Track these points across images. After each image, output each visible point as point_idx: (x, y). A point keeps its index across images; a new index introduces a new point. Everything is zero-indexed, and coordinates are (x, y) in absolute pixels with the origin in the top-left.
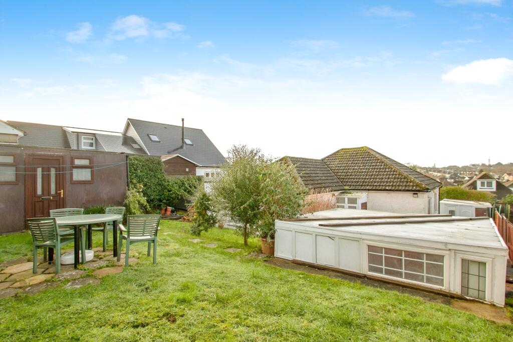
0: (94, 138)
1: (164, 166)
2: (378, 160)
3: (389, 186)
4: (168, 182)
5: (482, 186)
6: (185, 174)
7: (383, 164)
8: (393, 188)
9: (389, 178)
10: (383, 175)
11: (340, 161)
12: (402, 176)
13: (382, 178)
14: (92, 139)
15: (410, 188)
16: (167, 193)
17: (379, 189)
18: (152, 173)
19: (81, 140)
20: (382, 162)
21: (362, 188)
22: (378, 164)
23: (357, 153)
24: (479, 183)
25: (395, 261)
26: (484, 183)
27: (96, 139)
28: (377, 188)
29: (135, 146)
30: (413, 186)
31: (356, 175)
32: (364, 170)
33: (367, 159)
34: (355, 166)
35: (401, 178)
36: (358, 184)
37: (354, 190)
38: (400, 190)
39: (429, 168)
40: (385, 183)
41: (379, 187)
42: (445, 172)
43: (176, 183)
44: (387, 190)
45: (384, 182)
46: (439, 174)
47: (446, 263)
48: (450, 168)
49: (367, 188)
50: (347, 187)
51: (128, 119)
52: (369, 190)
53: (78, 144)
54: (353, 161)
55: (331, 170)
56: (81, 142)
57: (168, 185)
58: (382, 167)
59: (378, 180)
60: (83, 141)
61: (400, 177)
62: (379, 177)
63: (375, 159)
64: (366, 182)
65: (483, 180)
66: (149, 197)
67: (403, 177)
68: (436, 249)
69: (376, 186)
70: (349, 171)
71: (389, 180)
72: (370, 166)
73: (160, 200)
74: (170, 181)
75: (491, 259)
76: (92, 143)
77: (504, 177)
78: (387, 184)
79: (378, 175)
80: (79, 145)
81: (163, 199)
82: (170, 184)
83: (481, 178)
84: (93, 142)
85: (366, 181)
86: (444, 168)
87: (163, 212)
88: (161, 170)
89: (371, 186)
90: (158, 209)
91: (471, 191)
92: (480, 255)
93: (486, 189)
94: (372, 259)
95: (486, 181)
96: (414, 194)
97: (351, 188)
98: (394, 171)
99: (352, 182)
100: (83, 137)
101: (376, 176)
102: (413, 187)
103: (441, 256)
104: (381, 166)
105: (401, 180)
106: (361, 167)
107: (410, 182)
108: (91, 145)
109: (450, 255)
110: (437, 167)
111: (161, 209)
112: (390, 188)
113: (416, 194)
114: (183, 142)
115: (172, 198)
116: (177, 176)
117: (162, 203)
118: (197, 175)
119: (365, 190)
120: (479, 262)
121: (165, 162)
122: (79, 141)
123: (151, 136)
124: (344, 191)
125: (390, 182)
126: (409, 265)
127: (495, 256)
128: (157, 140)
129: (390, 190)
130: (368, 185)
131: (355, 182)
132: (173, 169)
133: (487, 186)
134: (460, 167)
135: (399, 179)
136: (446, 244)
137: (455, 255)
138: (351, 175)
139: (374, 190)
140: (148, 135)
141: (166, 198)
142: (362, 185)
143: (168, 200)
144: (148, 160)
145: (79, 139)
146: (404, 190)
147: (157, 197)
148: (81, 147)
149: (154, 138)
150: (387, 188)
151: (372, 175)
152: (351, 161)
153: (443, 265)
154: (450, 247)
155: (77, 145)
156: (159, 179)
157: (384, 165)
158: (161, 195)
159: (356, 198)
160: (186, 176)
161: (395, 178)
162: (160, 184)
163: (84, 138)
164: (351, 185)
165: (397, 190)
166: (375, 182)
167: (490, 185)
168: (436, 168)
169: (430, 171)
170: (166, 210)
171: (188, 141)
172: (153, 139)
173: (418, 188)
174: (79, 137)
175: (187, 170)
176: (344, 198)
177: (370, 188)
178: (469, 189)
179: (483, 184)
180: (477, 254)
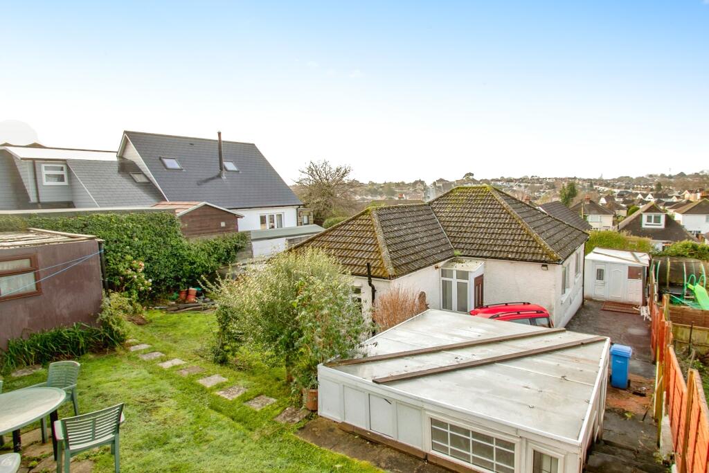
0: (64, 167)
1: (181, 225)
2: (504, 209)
3: (512, 252)
4: (188, 249)
5: (648, 221)
6: (220, 231)
7: (509, 216)
8: (517, 257)
9: (513, 240)
10: (507, 234)
11: (452, 208)
12: (531, 237)
13: (505, 240)
14: (62, 169)
15: (539, 258)
16: (187, 267)
17: (500, 256)
18: (161, 239)
19: (41, 171)
20: (509, 214)
21: (478, 254)
22: (502, 215)
23: (477, 196)
24: (645, 217)
25: (462, 441)
26: (651, 217)
27: (68, 169)
28: (497, 255)
29: (139, 178)
30: (542, 254)
31: (472, 232)
32: (484, 225)
33: (489, 206)
34: (472, 217)
35: (529, 241)
36: (473, 247)
37: (467, 256)
38: (526, 260)
39: (595, 180)
40: (508, 248)
41: (500, 254)
42: (613, 187)
43: (203, 250)
44: (510, 259)
45: (507, 246)
46: (607, 189)
47: (516, 452)
48: (621, 179)
49: (485, 254)
50: (457, 252)
51: (125, 132)
52: (486, 257)
53: (35, 178)
54: (471, 208)
55: (440, 221)
56: (41, 175)
57: (189, 255)
58: (507, 221)
59: (499, 241)
60: (44, 172)
61: (527, 239)
62: (501, 237)
63: (499, 207)
64: (484, 245)
65: (649, 214)
66: (158, 276)
67: (532, 239)
68: (506, 434)
69: (496, 251)
70: (464, 225)
71: (513, 244)
72: (492, 218)
73: (177, 279)
74: (192, 247)
75: (563, 456)
76: (63, 176)
77: (684, 195)
78: (511, 250)
79: (500, 234)
80: (38, 180)
81: (182, 277)
82: (193, 253)
83: (647, 211)
84: (64, 173)
85: (483, 242)
86: (614, 180)
87: (183, 296)
88: (176, 232)
89: (489, 251)
90: (175, 291)
91: (628, 237)
92: (552, 448)
93: (653, 226)
94: (436, 434)
95: (653, 215)
96: (543, 266)
97: (462, 254)
98: (521, 229)
99: (466, 243)
100: (43, 166)
101: (497, 236)
102: (542, 257)
103: (511, 443)
104: (506, 219)
105: (528, 244)
106: (479, 220)
107: (540, 248)
108: (61, 178)
109: (521, 444)
110: (605, 178)
111: (180, 292)
112: (513, 256)
113: (546, 266)
114: (222, 167)
115: (197, 273)
116: (205, 237)
117: (180, 283)
118: (240, 230)
119: (481, 257)
120: (551, 457)
121: (183, 217)
122: (37, 173)
123: (166, 161)
124: (454, 259)
125: (515, 246)
126: (477, 447)
127: (568, 452)
128: (177, 166)
129: (513, 259)
130: (485, 250)
131: (470, 244)
132: (198, 225)
133: (655, 222)
134: (634, 178)
135: (527, 242)
136: (517, 430)
137: (527, 444)
138: (465, 232)
139: (492, 258)
140: (160, 159)
141: (187, 275)
142: (478, 250)
143: (190, 277)
144: (152, 219)
145: (37, 170)
146: (531, 261)
147: (172, 275)
148: (42, 182)
149: (172, 164)
150: (510, 256)
151: (493, 233)
152: (467, 208)
153: (514, 454)
154: (521, 434)
155: (33, 180)
156: (172, 246)
157: (510, 218)
158: (177, 271)
159: (468, 272)
160: (221, 236)
161: (521, 240)
162: (176, 255)
163: (47, 168)
164: (463, 249)
165: (522, 260)
166: (495, 245)
167: (657, 220)
168: (603, 180)
169: (596, 184)
170: (188, 293)
171: (230, 166)
172: (169, 166)
173: (548, 259)
174: (37, 166)
175: (223, 224)
176: (452, 271)
177: (488, 255)
178: (627, 235)
179: (649, 219)
180: (550, 447)
